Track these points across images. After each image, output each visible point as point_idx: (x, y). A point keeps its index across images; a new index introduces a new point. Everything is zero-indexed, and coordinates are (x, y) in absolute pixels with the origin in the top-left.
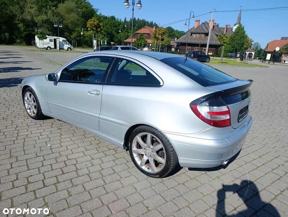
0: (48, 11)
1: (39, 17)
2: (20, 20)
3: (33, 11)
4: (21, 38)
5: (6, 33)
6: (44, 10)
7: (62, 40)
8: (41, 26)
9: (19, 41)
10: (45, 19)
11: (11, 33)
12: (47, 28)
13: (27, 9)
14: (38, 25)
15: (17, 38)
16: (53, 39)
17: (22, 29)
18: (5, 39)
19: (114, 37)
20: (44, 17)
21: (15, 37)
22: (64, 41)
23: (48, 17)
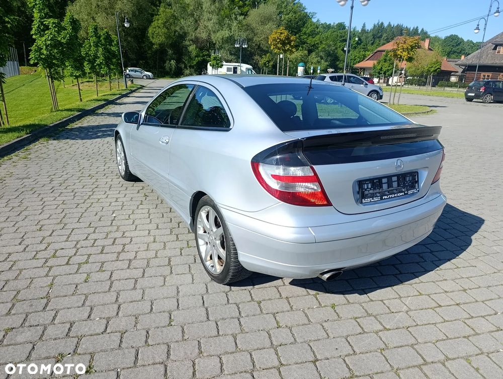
0: (233, 23)
1: (218, 34)
2: (192, 40)
3: (210, 25)
4: (190, 67)
5: (172, 61)
6: (227, 22)
7: (247, 68)
8: (221, 48)
9: (187, 72)
10: (227, 35)
11: (179, 61)
12: (228, 49)
13: (202, 24)
14: (217, 46)
15: (185, 67)
16: (232, 67)
17: (194, 53)
18: (171, 69)
19: (338, 60)
20: (225, 33)
21: (183, 66)
22: (248, 69)
23: (231, 32)
